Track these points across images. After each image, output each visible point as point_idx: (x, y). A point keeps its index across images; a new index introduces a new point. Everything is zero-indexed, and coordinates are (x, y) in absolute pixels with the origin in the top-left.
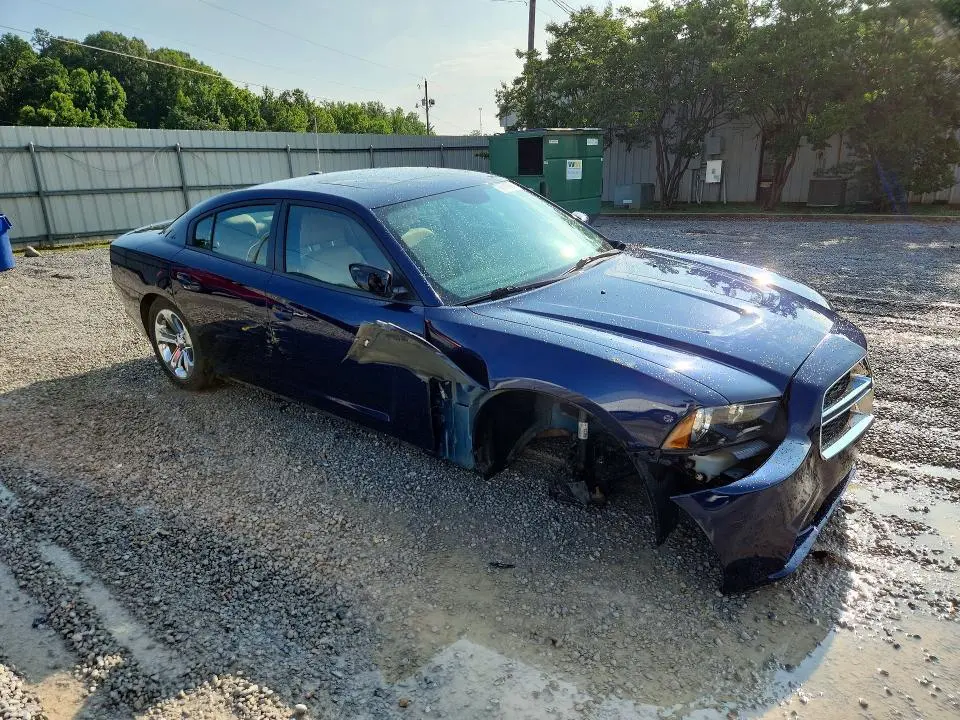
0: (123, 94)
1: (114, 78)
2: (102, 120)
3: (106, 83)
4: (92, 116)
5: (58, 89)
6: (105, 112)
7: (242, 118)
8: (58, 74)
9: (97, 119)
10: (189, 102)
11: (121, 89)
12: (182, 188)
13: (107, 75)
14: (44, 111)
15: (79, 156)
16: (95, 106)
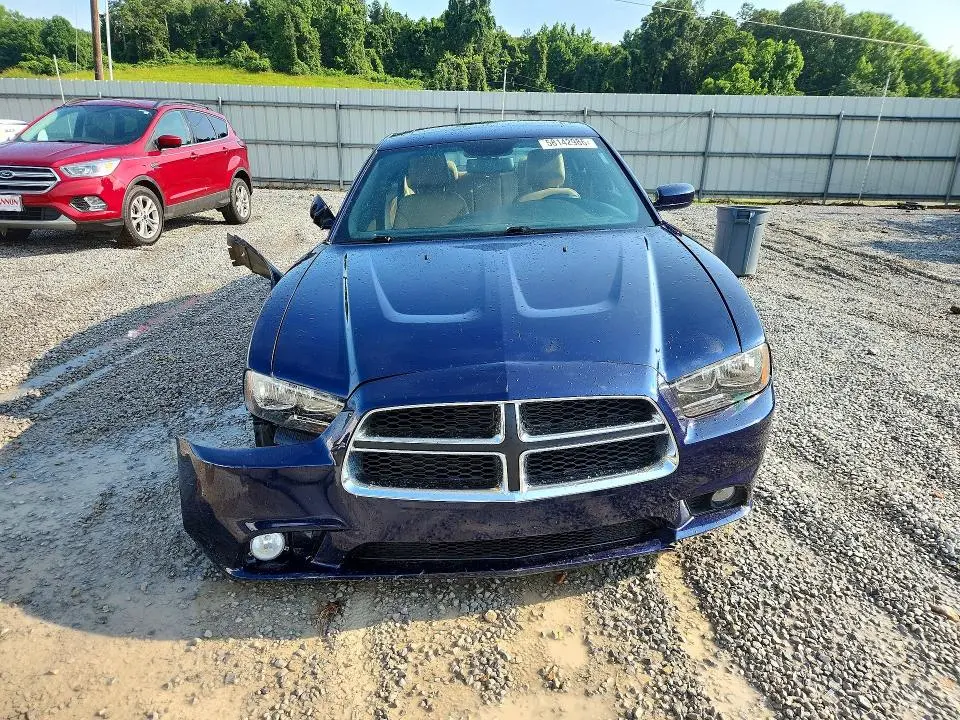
0: (801, 63)
1: (798, 47)
2: (771, 90)
3: (787, 53)
4: (762, 87)
5: (741, 61)
6: (778, 83)
7: (928, 84)
8: (746, 46)
9: (766, 90)
10: (870, 68)
11: (801, 57)
12: (703, 154)
13: (792, 45)
14: (722, 82)
15: (620, 120)
16: (770, 76)
